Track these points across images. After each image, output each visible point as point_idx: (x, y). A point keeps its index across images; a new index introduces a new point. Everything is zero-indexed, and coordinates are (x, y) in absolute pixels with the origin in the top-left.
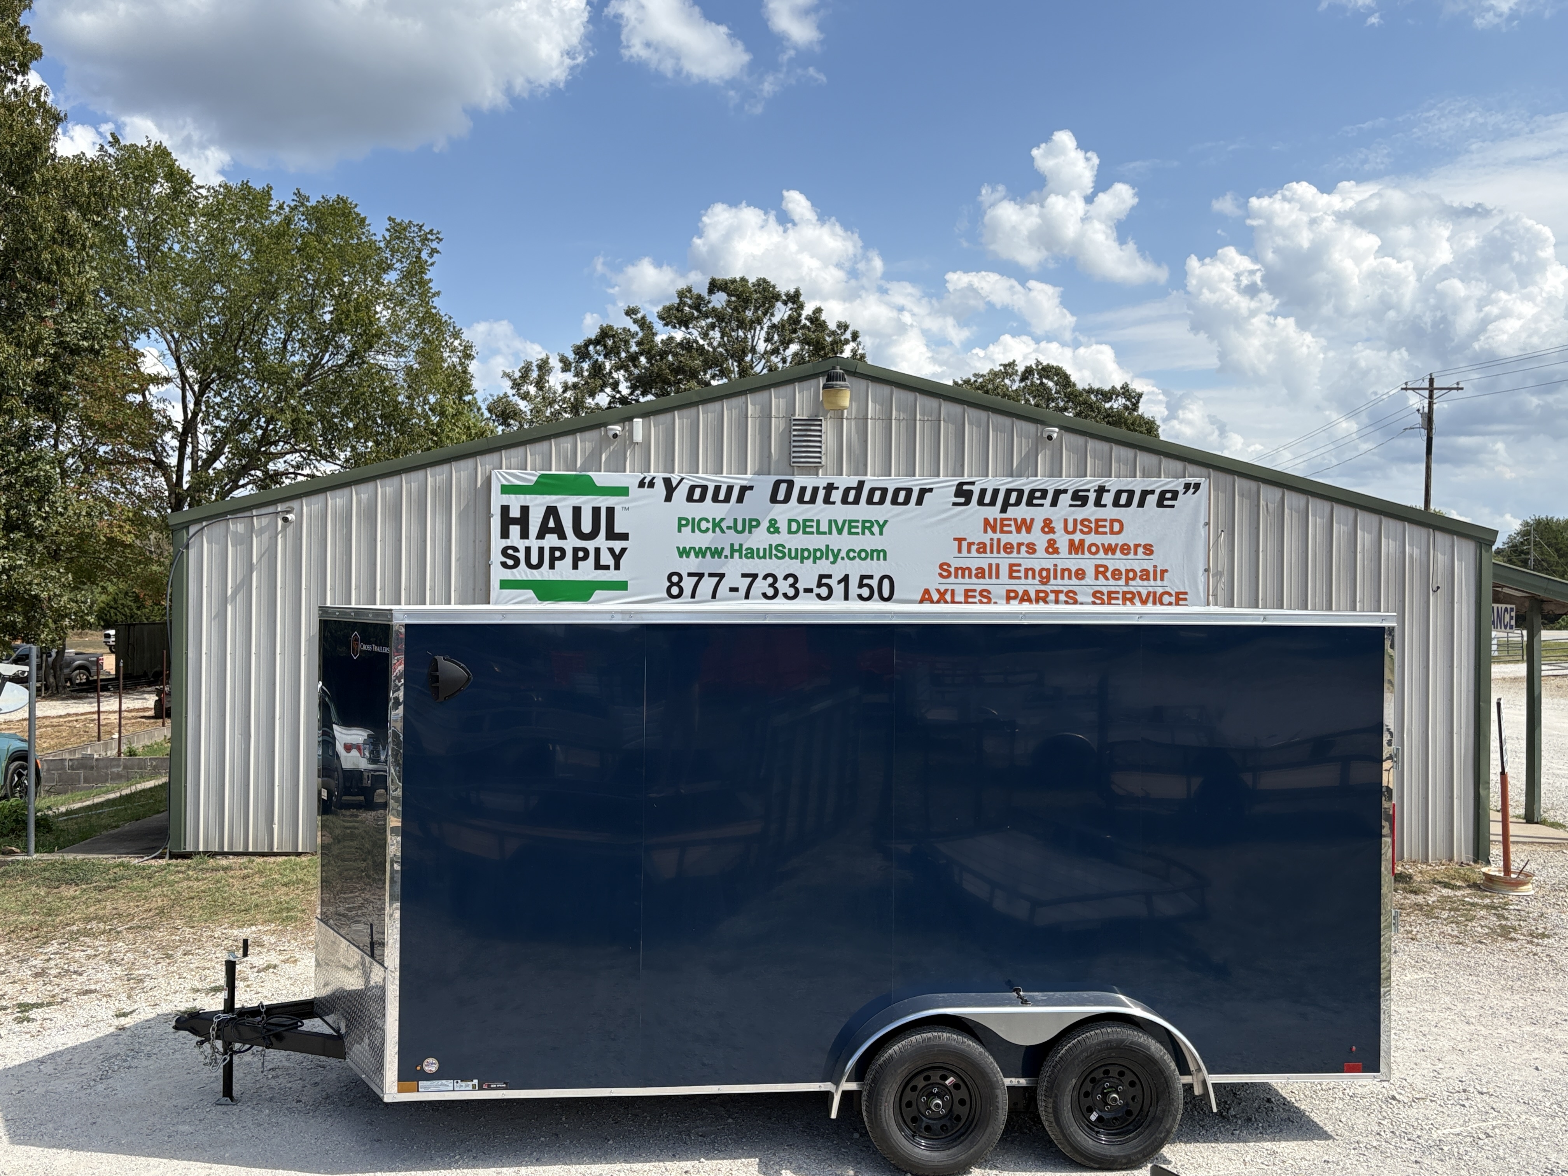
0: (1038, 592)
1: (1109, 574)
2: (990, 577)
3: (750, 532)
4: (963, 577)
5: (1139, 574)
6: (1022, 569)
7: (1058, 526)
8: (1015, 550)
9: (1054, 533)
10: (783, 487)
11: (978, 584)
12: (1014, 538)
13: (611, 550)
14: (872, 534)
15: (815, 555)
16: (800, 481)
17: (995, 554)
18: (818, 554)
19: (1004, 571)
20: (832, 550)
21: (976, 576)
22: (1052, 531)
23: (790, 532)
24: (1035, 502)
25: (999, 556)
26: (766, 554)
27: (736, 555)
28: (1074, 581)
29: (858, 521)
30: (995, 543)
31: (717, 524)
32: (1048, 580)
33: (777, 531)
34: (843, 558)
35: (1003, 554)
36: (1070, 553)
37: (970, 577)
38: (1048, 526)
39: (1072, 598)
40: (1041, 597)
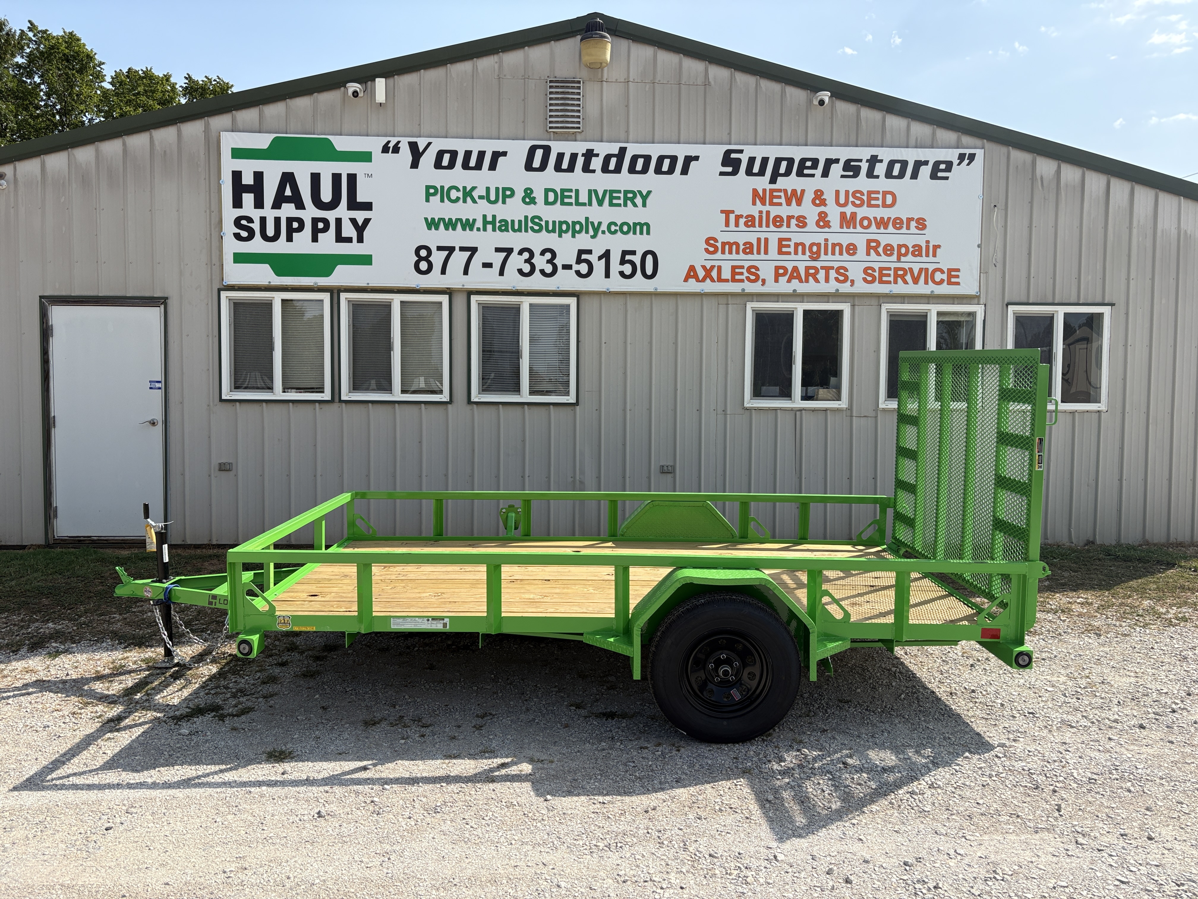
0: (807, 268)
1: (880, 250)
2: (759, 253)
3: (504, 202)
4: (730, 252)
5: (911, 249)
6: (792, 244)
7: (830, 198)
8: (785, 224)
9: (825, 205)
10: (539, 153)
11: (745, 260)
12: (784, 211)
13: (353, 221)
14: (635, 205)
15: (574, 228)
16: (556, 147)
17: (764, 228)
18: (578, 227)
19: (773, 246)
20: (592, 223)
21: (744, 252)
22: (823, 203)
23: (547, 203)
24: (806, 172)
25: (768, 229)
26: (521, 227)
27: (489, 227)
28: (846, 256)
29: (619, 192)
30: (764, 215)
31: (468, 194)
32: (819, 256)
33: (533, 201)
34: (603, 232)
35: (772, 228)
36: (841, 227)
37: (738, 252)
38: (819, 198)
39: (843, 275)
40: (811, 274)
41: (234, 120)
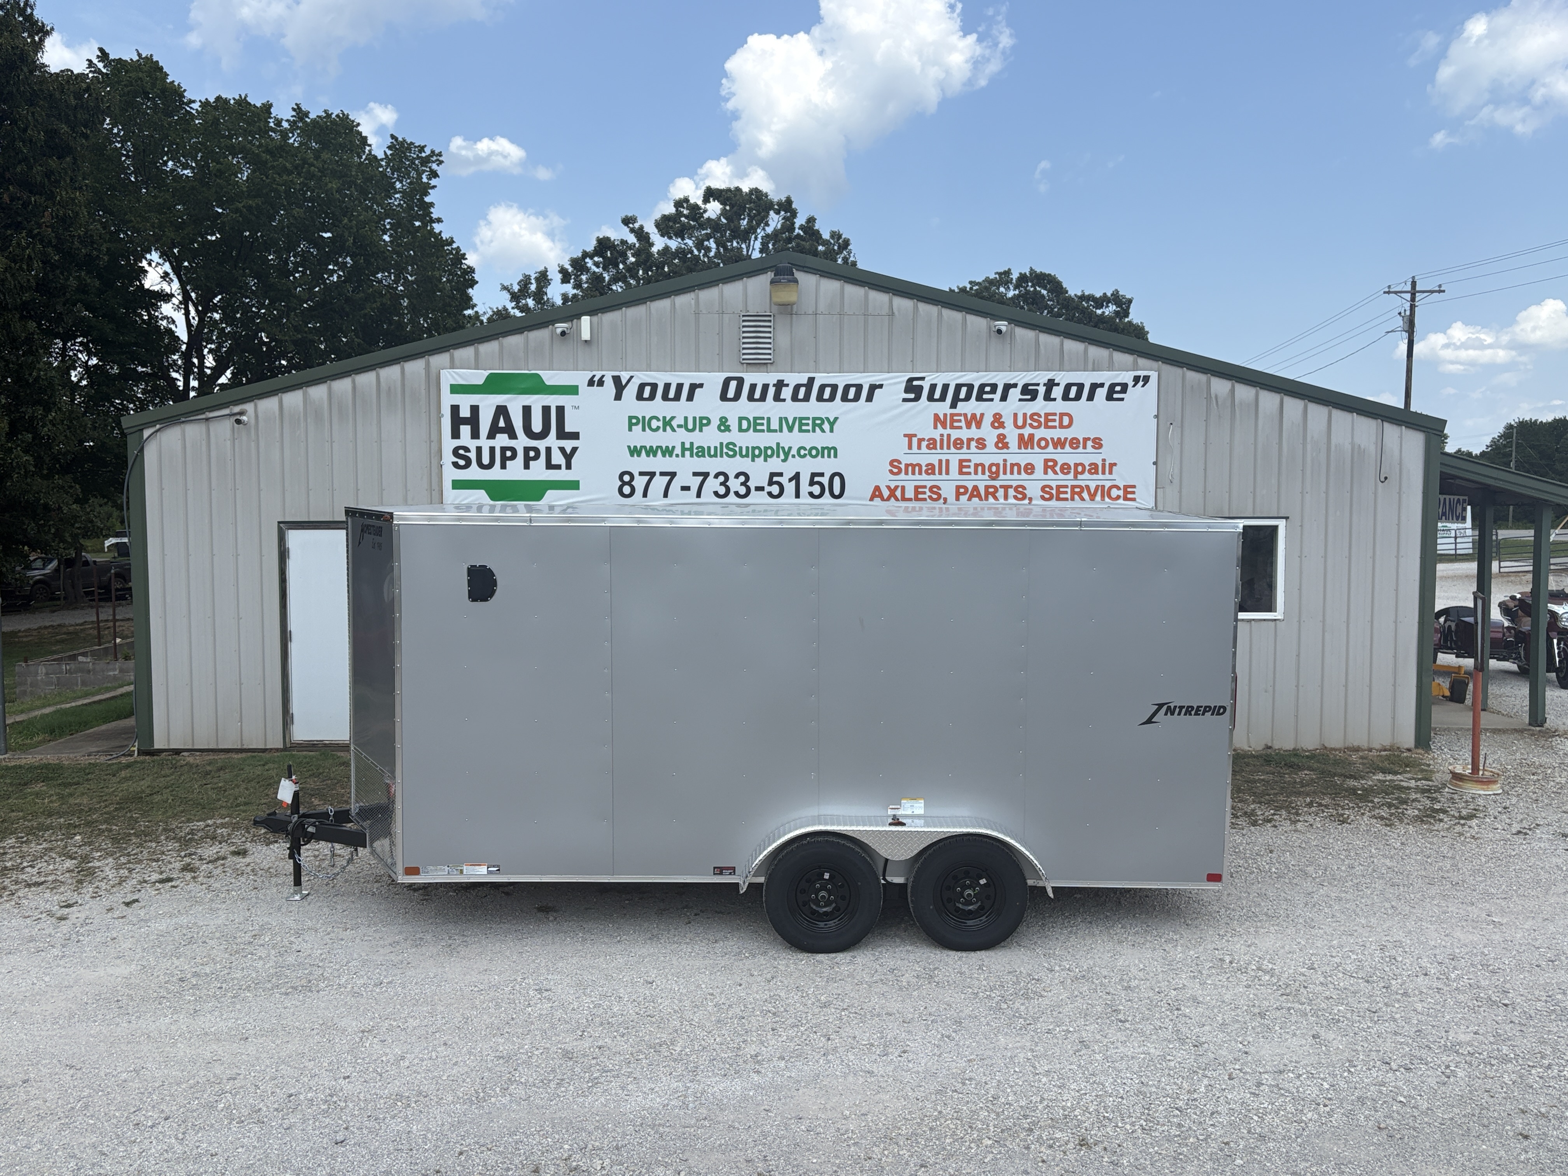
0: (987, 487)
1: (1058, 469)
2: (940, 473)
3: (701, 430)
4: (913, 473)
5: (1088, 468)
6: (972, 464)
7: (1009, 422)
8: (965, 446)
9: (1004, 427)
10: (733, 385)
11: (927, 480)
12: (964, 434)
13: (562, 450)
14: (823, 431)
15: (766, 453)
16: (750, 378)
17: (945, 450)
18: (769, 452)
19: (954, 467)
20: (783, 448)
21: (927, 473)
22: (1002, 425)
23: (741, 430)
24: (985, 396)
25: (949, 451)
26: (717, 452)
27: (687, 453)
28: (1024, 475)
29: (808, 419)
30: (945, 438)
31: (667, 423)
32: (998, 475)
33: (728, 429)
34: (793, 456)
35: (953, 450)
36: (1020, 448)
37: (920, 473)
38: (998, 421)
39: (1021, 493)
40: (990, 492)
41: (452, 359)
